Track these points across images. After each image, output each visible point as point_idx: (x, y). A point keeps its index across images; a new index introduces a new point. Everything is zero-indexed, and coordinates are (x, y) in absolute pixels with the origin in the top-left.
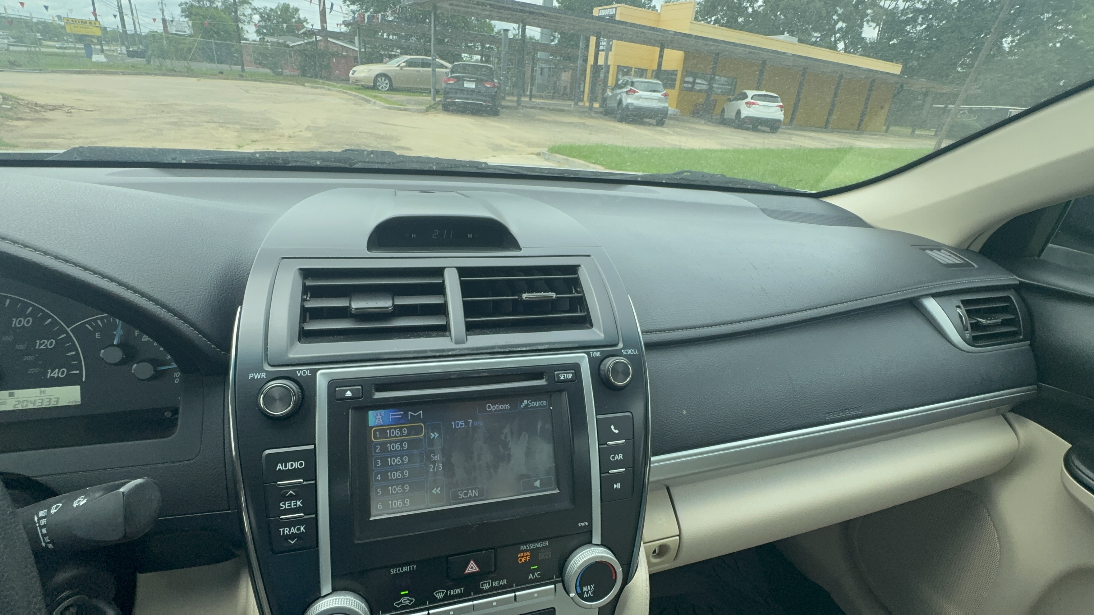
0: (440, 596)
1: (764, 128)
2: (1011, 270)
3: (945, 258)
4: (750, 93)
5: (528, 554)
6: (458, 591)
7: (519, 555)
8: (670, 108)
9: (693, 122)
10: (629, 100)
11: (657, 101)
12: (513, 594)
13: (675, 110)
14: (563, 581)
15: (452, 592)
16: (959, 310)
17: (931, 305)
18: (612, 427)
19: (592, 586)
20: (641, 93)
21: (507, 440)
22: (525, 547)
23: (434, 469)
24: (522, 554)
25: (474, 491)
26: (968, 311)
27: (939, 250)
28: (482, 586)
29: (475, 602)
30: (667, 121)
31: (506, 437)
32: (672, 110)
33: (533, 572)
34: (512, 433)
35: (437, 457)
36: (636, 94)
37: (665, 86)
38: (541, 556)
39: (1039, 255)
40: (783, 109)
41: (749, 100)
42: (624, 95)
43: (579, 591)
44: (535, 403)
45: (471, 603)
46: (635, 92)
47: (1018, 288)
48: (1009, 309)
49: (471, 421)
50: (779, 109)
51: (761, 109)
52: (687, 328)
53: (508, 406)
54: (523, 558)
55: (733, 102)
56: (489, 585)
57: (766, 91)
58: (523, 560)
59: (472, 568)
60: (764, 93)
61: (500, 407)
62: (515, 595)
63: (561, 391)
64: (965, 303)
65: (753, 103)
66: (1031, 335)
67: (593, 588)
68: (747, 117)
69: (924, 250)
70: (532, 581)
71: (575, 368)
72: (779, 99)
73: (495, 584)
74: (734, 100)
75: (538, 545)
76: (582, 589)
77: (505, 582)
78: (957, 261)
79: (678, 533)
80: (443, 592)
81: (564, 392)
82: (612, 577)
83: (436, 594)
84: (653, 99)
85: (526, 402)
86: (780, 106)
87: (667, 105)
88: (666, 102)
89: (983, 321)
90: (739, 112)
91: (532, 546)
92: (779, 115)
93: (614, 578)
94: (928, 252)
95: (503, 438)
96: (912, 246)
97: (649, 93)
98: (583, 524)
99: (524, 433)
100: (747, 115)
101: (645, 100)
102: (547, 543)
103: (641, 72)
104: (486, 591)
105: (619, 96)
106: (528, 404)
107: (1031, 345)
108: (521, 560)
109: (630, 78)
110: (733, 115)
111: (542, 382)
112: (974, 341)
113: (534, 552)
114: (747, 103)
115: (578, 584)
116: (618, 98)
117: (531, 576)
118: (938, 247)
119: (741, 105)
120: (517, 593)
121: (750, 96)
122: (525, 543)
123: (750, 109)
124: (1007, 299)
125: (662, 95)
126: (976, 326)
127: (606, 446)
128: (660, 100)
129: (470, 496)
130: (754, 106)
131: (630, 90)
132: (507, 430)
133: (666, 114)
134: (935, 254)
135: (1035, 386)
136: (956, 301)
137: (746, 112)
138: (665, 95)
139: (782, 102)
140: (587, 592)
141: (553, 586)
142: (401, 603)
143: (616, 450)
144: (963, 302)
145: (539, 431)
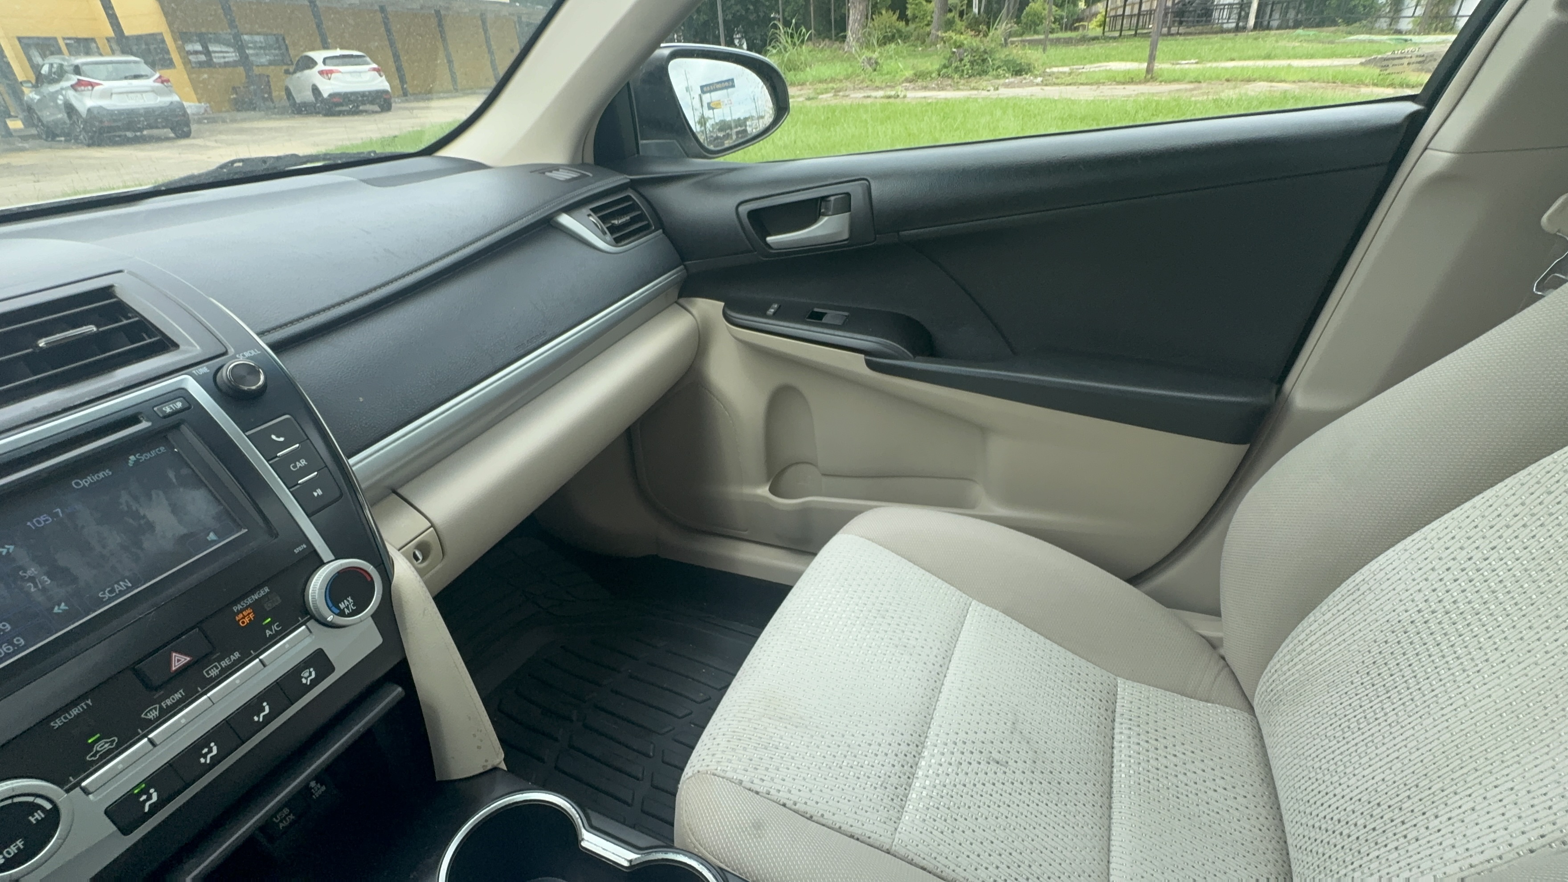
0: (153, 715)
1: (369, 107)
2: (622, 171)
3: (563, 175)
4: (318, 55)
5: (249, 611)
6: (177, 696)
7: (237, 618)
8: (186, 104)
9: (244, 120)
10: (85, 102)
11: (152, 95)
12: (257, 660)
13: (197, 104)
14: (313, 617)
15: (169, 702)
16: (591, 218)
17: (565, 220)
18: (274, 437)
19: (349, 599)
20: (107, 84)
21: (134, 508)
22: (239, 607)
23: (36, 586)
24: (241, 616)
25: (121, 583)
26: (600, 218)
27: (558, 170)
28: (208, 674)
29: (209, 694)
30: (194, 127)
31: (129, 506)
32: (192, 106)
33: (269, 626)
34: (136, 499)
35: (32, 571)
36: (96, 88)
37: (153, 65)
38: (268, 606)
39: (638, 152)
40: (382, 73)
41: (320, 67)
42: (71, 94)
43: (337, 611)
44: (148, 455)
45: (205, 697)
46: (92, 85)
47: (633, 185)
48: (634, 207)
49: (59, 510)
50: (376, 73)
51: (348, 78)
52: (314, 314)
53: (108, 472)
54: (245, 618)
55: (298, 74)
56: (217, 668)
57: (341, 48)
58: (247, 620)
59: (178, 660)
60: (338, 52)
61: (95, 478)
62: (261, 660)
63: (176, 426)
64: (593, 210)
65: (331, 72)
66: (661, 224)
67: (351, 600)
68: (330, 95)
69: (544, 173)
70: (272, 637)
71: (182, 394)
72: (368, 59)
73: (224, 664)
74: (295, 72)
75: (256, 596)
76: (339, 608)
77: (237, 655)
78: (574, 175)
79: (429, 525)
80: (155, 709)
81: (183, 426)
82: (366, 579)
83: (146, 715)
84: (142, 92)
85: (132, 458)
86: (374, 69)
87: (176, 98)
88: (170, 93)
89: (616, 222)
90: (315, 90)
91: (249, 601)
92: (381, 83)
93: (369, 579)
94: (548, 174)
95: (126, 509)
96: (531, 172)
97: (125, 83)
98: (300, 549)
99: (153, 493)
100: (331, 91)
101: (125, 95)
102: (267, 590)
103: (83, 45)
104: (217, 677)
105: (60, 97)
106: (138, 460)
107: (664, 232)
108: (243, 623)
109: (64, 59)
110: (309, 96)
111: (144, 425)
112: (617, 241)
113: (256, 607)
114: (321, 73)
115: (330, 605)
116: (60, 102)
117: (268, 633)
118: (555, 168)
119: (312, 75)
120: (261, 657)
121: (320, 61)
122: (236, 602)
123: (332, 81)
124: (628, 198)
125: (155, 81)
126: (613, 230)
127: (277, 459)
128: (154, 91)
129: (120, 591)
130: (333, 75)
131: (80, 83)
132: (124, 497)
133: (185, 114)
134: (555, 175)
135: (682, 267)
136: (586, 211)
137: (327, 88)
138: (163, 80)
139: (375, 62)
140: (347, 607)
141: (303, 627)
142: (97, 752)
143: (294, 457)
144: (592, 210)
145: (174, 480)
